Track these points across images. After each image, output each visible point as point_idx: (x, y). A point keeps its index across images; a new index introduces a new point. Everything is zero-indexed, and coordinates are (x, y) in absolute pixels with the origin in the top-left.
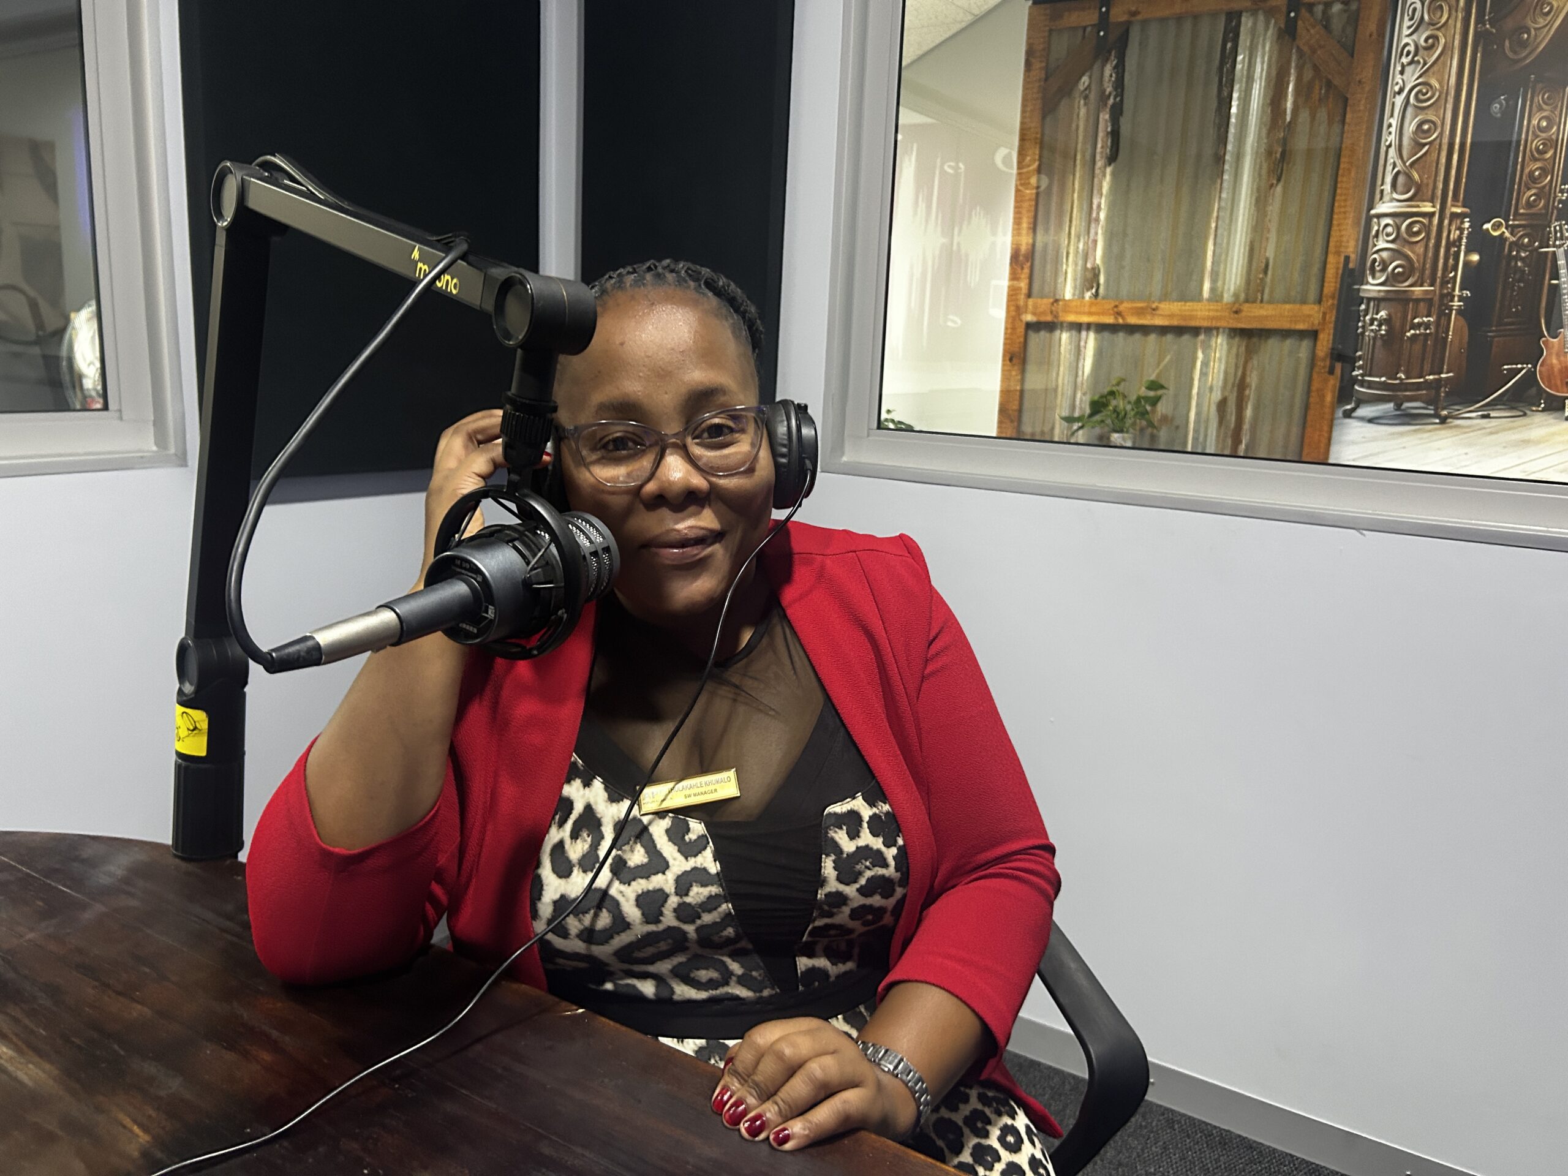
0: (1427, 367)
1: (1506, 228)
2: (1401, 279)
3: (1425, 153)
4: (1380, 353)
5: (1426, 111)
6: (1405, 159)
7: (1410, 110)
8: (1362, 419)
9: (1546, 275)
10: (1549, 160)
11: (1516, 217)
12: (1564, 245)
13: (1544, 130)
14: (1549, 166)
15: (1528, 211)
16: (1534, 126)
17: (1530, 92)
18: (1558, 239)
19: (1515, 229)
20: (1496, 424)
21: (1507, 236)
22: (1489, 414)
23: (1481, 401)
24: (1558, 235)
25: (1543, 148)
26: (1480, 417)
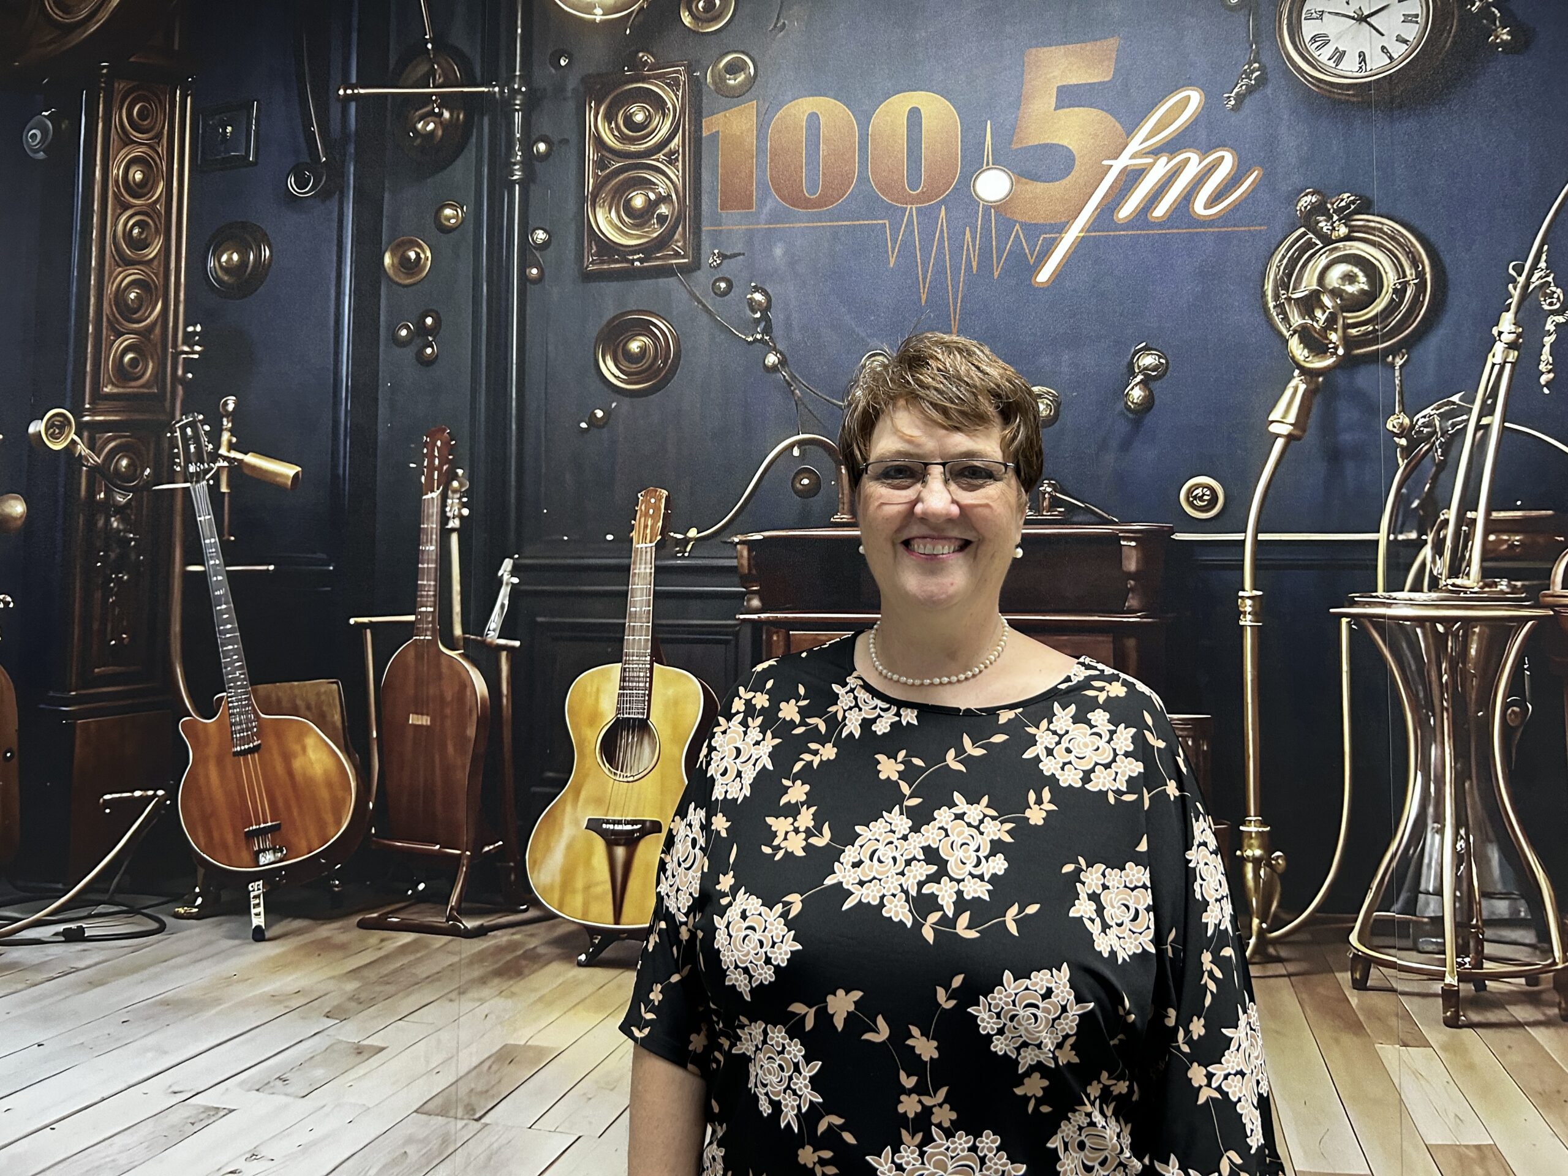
1: (79, 432)
9: (174, 551)
10: (156, 263)
11: (97, 404)
12: (208, 474)
13: (138, 190)
14: (156, 277)
15: (121, 390)
16: (117, 181)
17: (101, 99)
18: (193, 459)
19: (97, 435)
20: (101, 958)
21: (83, 453)
22: (81, 930)
23: (61, 894)
24: (192, 448)
25: (140, 233)
26: (63, 939)
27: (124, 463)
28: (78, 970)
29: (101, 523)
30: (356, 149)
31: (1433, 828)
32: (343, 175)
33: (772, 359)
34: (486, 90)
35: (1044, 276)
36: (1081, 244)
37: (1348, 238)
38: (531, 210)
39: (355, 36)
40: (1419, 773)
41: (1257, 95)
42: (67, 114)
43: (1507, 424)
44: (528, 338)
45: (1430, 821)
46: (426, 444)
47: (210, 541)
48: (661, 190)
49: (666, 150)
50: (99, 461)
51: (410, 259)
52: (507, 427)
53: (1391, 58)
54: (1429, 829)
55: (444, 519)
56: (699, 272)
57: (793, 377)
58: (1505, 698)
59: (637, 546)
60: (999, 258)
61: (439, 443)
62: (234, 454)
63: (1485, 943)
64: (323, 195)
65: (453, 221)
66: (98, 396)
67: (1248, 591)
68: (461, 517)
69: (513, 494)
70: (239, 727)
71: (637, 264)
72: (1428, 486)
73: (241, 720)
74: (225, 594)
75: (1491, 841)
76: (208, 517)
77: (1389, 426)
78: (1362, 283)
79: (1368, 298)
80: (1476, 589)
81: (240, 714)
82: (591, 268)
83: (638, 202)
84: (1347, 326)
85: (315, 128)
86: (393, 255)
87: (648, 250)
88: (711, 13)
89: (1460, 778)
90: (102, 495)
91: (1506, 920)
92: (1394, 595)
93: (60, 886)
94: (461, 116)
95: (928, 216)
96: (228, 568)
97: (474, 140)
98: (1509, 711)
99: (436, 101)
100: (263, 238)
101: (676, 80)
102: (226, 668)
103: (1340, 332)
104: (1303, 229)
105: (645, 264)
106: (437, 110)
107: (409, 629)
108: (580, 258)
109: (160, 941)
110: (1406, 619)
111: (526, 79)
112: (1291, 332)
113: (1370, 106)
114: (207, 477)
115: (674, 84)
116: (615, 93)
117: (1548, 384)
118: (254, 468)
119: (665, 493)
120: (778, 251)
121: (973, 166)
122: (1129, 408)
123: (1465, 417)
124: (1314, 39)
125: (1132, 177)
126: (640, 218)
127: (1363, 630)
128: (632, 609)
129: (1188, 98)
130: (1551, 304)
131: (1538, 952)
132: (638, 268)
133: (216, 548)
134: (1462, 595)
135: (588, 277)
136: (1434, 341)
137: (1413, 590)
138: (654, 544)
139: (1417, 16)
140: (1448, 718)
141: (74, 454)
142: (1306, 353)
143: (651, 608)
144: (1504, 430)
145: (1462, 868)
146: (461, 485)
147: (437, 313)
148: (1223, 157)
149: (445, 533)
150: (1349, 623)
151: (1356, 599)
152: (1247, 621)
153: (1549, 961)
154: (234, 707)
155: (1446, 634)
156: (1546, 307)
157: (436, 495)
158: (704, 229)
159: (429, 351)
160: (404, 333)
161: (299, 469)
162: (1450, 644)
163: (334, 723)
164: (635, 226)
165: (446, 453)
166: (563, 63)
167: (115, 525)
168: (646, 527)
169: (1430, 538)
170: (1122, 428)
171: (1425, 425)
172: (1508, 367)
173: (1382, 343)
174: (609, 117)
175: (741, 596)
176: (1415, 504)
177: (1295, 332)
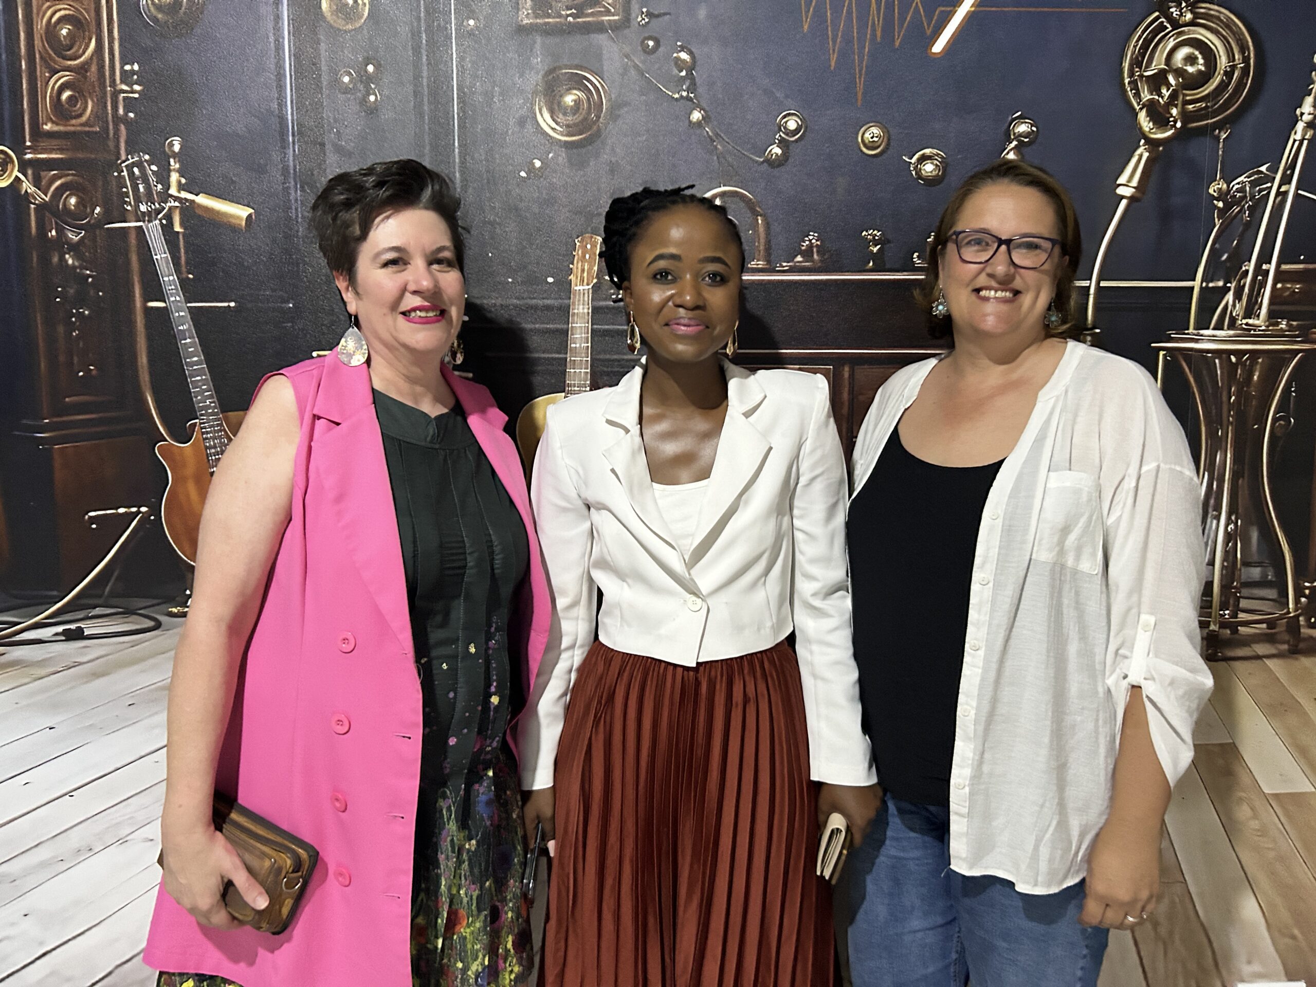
1: (22, 170)
9: (133, 288)
11: (37, 141)
12: (159, 214)
14: (87, 12)
15: (61, 128)
18: (142, 199)
19: (43, 174)
20: (103, 653)
21: (29, 191)
22: (80, 630)
23: (57, 600)
24: (141, 187)
26: (64, 638)
27: (73, 201)
28: (80, 664)
29: (55, 259)
31: (1212, 515)
33: (696, 116)
35: (938, 47)
36: (971, 17)
37: (1192, 23)
40: (1206, 474)
43: (1300, 192)
45: (1210, 510)
47: (169, 279)
50: (47, 199)
51: (347, 5)
54: (1210, 516)
56: (628, 30)
57: (715, 133)
58: (1276, 413)
59: (575, 288)
60: (900, 29)
62: (184, 195)
63: (1241, 600)
66: (37, 133)
67: (1089, 329)
70: (213, 451)
71: (570, 19)
72: (1235, 242)
73: (215, 444)
74: (189, 330)
75: (1252, 524)
76: (163, 256)
77: (1211, 191)
78: (1200, 64)
79: (1203, 78)
80: (1263, 328)
81: (214, 438)
82: (526, 21)
84: (1185, 102)
87: (581, 6)
89: (1236, 475)
90: (54, 233)
91: (1257, 582)
92: (1202, 332)
93: (55, 593)
96: (189, 305)
98: (1277, 424)
102: (196, 397)
103: (1180, 106)
104: (1157, 14)
105: (579, 20)
109: (157, 636)
110: (1208, 351)
112: (1140, 106)
114: (160, 216)
118: (207, 209)
120: (702, 13)
123: (1269, 185)
127: (1175, 361)
128: (573, 345)
131: (1277, 605)
132: (570, 22)
133: (176, 286)
134: (1252, 332)
135: (524, 31)
136: (1253, 118)
137: (1214, 329)
138: (590, 287)
140: (1232, 430)
141: (20, 191)
142: (1151, 125)
143: (589, 344)
144: (1297, 196)
145: (1230, 544)
147: (378, 60)
150: (1165, 356)
151: (1172, 336)
153: (1285, 611)
154: (207, 433)
155: (1236, 365)
159: (372, 98)
160: (346, 79)
161: (253, 211)
162: (1239, 371)
167: (70, 262)
168: (583, 271)
169: (1232, 286)
171: (1238, 191)
172: (1306, 142)
173: (1211, 119)
176: (1225, 257)
177: (1144, 106)
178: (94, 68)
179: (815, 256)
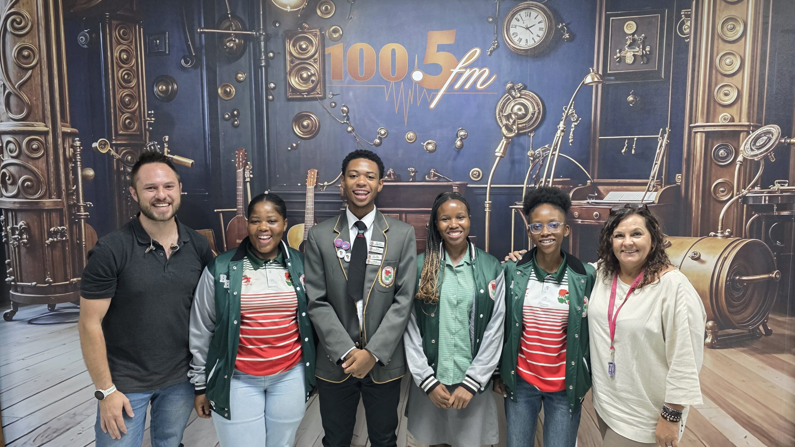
0: (69, 271)
1: (111, 147)
2: (31, 191)
3: (29, 78)
4: (26, 261)
5: (23, 39)
6: (13, 82)
7: (8, 37)
8: (21, 321)
10: (134, 88)
11: (117, 137)
13: (125, 62)
14: (135, 93)
15: (125, 133)
16: (117, 58)
17: (107, 27)
19: (119, 148)
21: (114, 154)
25: (128, 77)
27: (129, 158)
29: (123, 178)
30: (205, 51)
32: (201, 60)
33: (350, 129)
34: (251, 33)
35: (432, 106)
36: (443, 96)
37: (520, 97)
38: (269, 76)
39: (202, 11)
41: (496, 51)
42: (94, 31)
43: (560, 154)
44: (270, 120)
46: (237, 154)
48: (312, 72)
49: (314, 58)
50: (120, 157)
51: (227, 91)
52: (264, 148)
53: (535, 41)
55: (244, 178)
56: (325, 100)
57: (356, 135)
59: (308, 187)
60: (419, 99)
61: (241, 153)
64: (195, 67)
65: (242, 79)
66: (117, 134)
67: (488, 201)
68: (250, 178)
69: (267, 170)
71: (305, 96)
72: (538, 171)
77: (528, 154)
78: (523, 111)
79: (525, 116)
82: (290, 97)
83: (305, 75)
84: (518, 124)
85: (190, 43)
86: (221, 89)
87: (309, 91)
88: (327, 12)
90: (122, 169)
94: (243, 42)
95: (398, 84)
97: (247, 50)
99: (233, 36)
100: (173, 81)
101: (316, 34)
103: (516, 126)
104: (507, 94)
105: (308, 96)
106: (234, 39)
107: (235, 213)
108: (286, 93)
111: (265, 29)
113: (528, 56)
115: (315, 35)
116: (295, 37)
117: (571, 143)
118: (177, 160)
119: (317, 171)
120: (351, 94)
121: (411, 70)
122: (456, 148)
123: (549, 151)
124: (513, 34)
125: (460, 75)
126: (306, 80)
127: (518, 211)
128: (307, 207)
129: (476, 51)
130: (574, 119)
132: (305, 98)
135: (289, 100)
136: (542, 129)
138: (313, 187)
139: (543, 28)
142: (507, 132)
143: (313, 206)
144: (559, 155)
146: (250, 167)
147: (238, 110)
148: (485, 71)
149: (245, 183)
150: (515, 210)
151: (517, 203)
152: (487, 210)
156: (572, 120)
157: (241, 170)
158: (327, 85)
159: (236, 123)
160: (227, 116)
161: (193, 161)
163: (211, 243)
164: (304, 83)
165: (244, 156)
166: (277, 25)
167: (128, 179)
168: (311, 181)
170: (454, 153)
171: (538, 154)
172: (561, 137)
173: (528, 129)
174: (294, 46)
175: (342, 203)
176: (534, 177)
177: (504, 125)
178: (137, 112)
179: (392, 177)
